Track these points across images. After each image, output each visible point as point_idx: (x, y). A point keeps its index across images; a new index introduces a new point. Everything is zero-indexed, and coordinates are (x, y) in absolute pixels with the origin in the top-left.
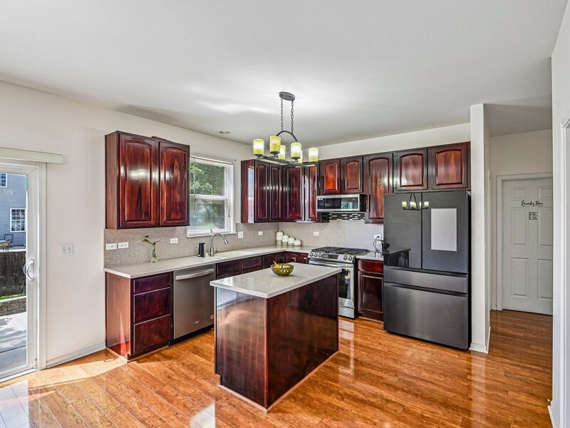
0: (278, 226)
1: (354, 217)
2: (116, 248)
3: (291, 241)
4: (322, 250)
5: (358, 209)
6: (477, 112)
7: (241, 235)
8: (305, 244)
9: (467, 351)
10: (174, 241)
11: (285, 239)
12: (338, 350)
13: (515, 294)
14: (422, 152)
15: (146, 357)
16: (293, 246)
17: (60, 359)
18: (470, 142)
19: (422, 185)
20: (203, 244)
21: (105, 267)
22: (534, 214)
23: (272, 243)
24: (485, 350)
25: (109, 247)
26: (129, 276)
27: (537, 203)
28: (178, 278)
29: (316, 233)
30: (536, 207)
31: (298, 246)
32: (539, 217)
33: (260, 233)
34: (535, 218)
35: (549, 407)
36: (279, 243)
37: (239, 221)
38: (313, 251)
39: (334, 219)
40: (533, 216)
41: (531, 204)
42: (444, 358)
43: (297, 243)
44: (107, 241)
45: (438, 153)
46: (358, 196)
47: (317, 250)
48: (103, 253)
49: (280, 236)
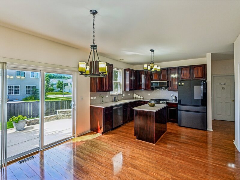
0: (134, 92)
1: (163, 88)
2: (93, 99)
3: (139, 97)
4: (153, 100)
5: (167, 86)
6: (209, 55)
7: (124, 95)
8: (144, 98)
9: (206, 130)
10: (107, 96)
11: (137, 96)
12: (166, 130)
13: (218, 114)
14: (189, 67)
15: (106, 133)
16: (140, 99)
17: (81, 134)
18: (206, 64)
19: (189, 78)
20: (115, 98)
21: (91, 105)
22: (224, 87)
23: (132, 98)
24: (212, 130)
25: (92, 98)
26: (103, 107)
27: (225, 84)
28: (114, 108)
29: (149, 94)
30: (225, 85)
31: (142, 99)
32: (225, 88)
33: (129, 94)
34: (224, 89)
35: (234, 142)
36: (135, 98)
37: (123, 90)
38: (150, 100)
39: (155, 89)
40: (224, 88)
41: (223, 84)
42: (200, 132)
43: (142, 98)
44: (91, 96)
45: (195, 67)
46: (167, 81)
47: (152, 100)
48: (90, 100)
49: (135, 95)
